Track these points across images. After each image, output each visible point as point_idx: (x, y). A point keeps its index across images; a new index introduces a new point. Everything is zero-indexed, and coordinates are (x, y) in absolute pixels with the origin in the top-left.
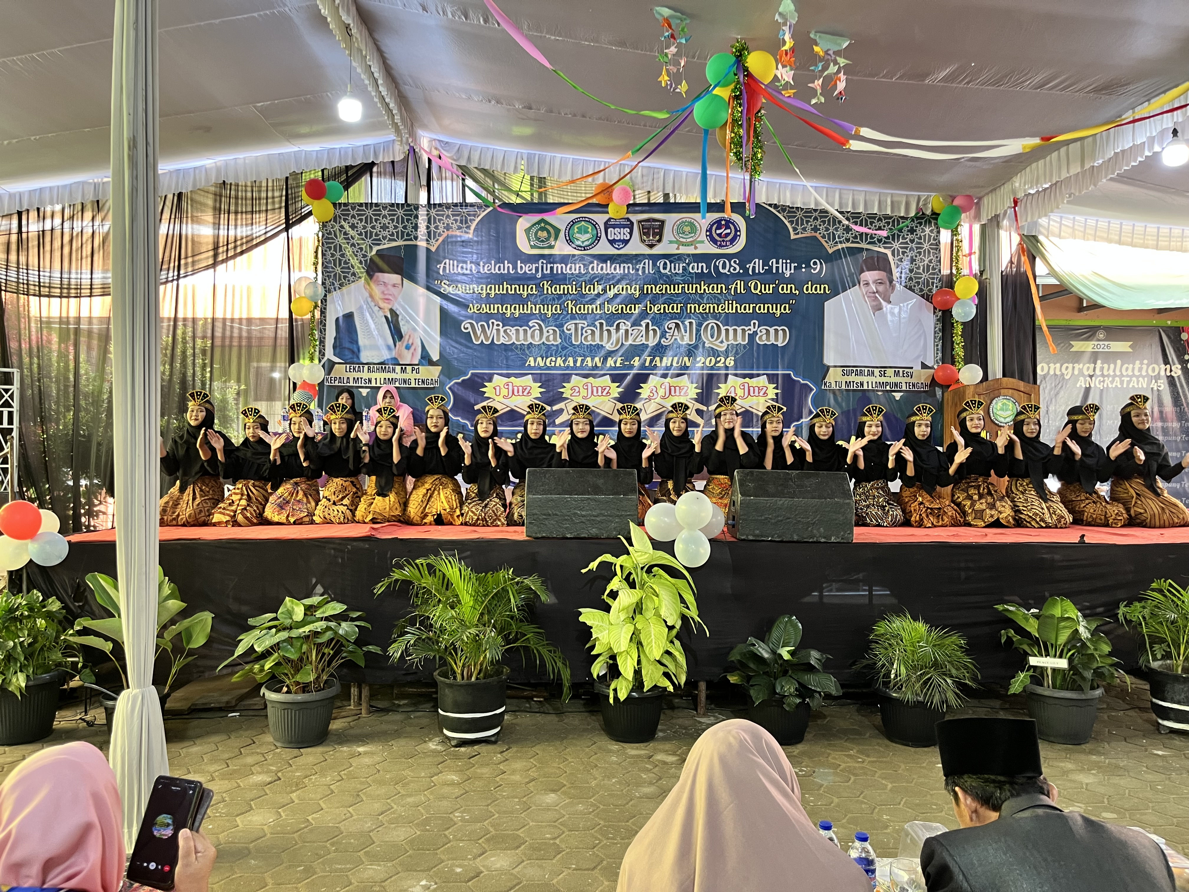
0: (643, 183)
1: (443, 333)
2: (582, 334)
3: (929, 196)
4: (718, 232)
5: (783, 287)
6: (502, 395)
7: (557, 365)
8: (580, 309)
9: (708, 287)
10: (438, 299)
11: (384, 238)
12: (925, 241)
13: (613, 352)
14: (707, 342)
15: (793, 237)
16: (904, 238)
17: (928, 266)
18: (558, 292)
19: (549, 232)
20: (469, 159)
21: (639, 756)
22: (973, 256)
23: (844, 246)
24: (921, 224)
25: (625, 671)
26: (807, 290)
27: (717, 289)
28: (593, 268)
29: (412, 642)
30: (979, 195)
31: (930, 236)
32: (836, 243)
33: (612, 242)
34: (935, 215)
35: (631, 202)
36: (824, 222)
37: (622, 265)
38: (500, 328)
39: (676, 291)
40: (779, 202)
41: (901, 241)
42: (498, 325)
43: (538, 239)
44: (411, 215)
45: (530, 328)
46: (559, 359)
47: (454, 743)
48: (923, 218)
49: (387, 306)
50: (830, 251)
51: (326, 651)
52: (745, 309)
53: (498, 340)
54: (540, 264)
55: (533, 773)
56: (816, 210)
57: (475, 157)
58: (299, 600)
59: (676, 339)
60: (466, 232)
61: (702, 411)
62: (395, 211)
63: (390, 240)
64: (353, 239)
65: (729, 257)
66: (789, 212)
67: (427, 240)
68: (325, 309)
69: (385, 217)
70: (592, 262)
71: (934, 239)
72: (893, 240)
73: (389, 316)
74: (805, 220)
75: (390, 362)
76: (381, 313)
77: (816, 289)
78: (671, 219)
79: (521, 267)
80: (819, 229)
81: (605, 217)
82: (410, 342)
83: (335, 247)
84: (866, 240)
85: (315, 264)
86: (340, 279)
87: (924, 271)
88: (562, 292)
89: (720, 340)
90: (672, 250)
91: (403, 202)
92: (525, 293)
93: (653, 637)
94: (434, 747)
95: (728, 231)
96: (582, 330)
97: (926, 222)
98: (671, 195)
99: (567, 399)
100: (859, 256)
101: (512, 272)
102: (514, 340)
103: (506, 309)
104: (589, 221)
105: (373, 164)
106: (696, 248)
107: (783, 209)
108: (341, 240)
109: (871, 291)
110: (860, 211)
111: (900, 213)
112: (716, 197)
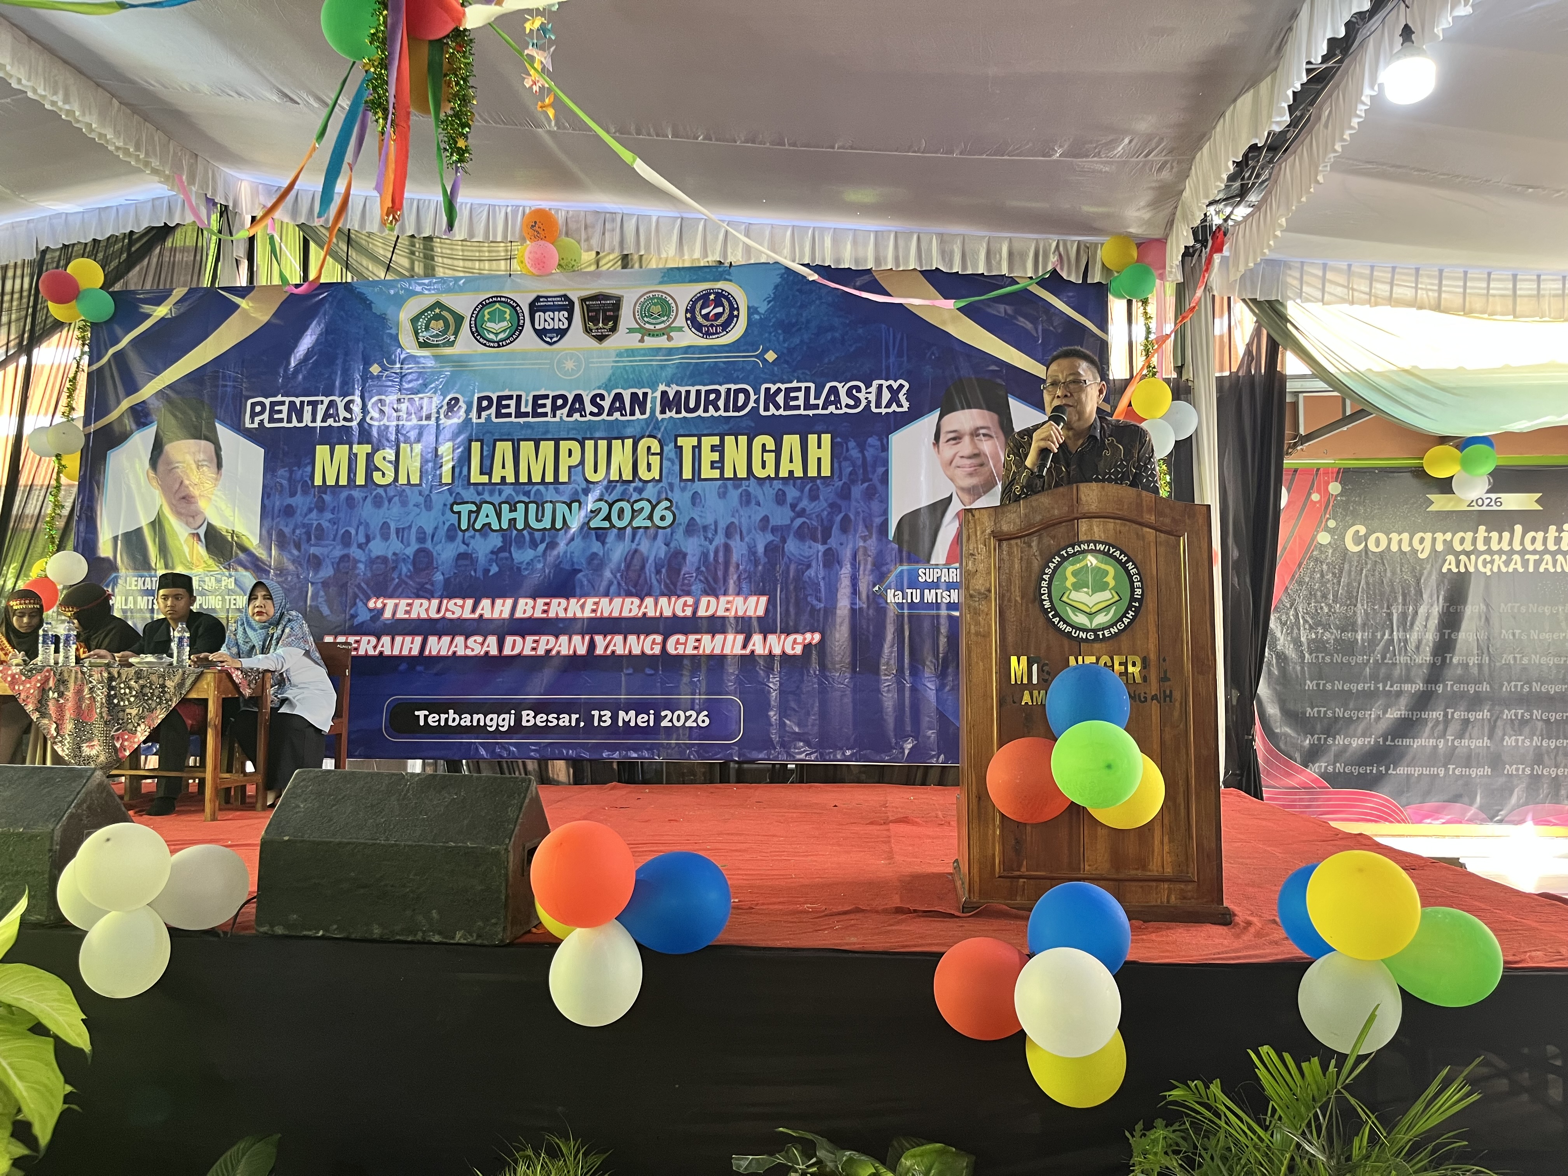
105: (167, 228)
110: (954, 271)
111: (1025, 271)
112: (706, 256)
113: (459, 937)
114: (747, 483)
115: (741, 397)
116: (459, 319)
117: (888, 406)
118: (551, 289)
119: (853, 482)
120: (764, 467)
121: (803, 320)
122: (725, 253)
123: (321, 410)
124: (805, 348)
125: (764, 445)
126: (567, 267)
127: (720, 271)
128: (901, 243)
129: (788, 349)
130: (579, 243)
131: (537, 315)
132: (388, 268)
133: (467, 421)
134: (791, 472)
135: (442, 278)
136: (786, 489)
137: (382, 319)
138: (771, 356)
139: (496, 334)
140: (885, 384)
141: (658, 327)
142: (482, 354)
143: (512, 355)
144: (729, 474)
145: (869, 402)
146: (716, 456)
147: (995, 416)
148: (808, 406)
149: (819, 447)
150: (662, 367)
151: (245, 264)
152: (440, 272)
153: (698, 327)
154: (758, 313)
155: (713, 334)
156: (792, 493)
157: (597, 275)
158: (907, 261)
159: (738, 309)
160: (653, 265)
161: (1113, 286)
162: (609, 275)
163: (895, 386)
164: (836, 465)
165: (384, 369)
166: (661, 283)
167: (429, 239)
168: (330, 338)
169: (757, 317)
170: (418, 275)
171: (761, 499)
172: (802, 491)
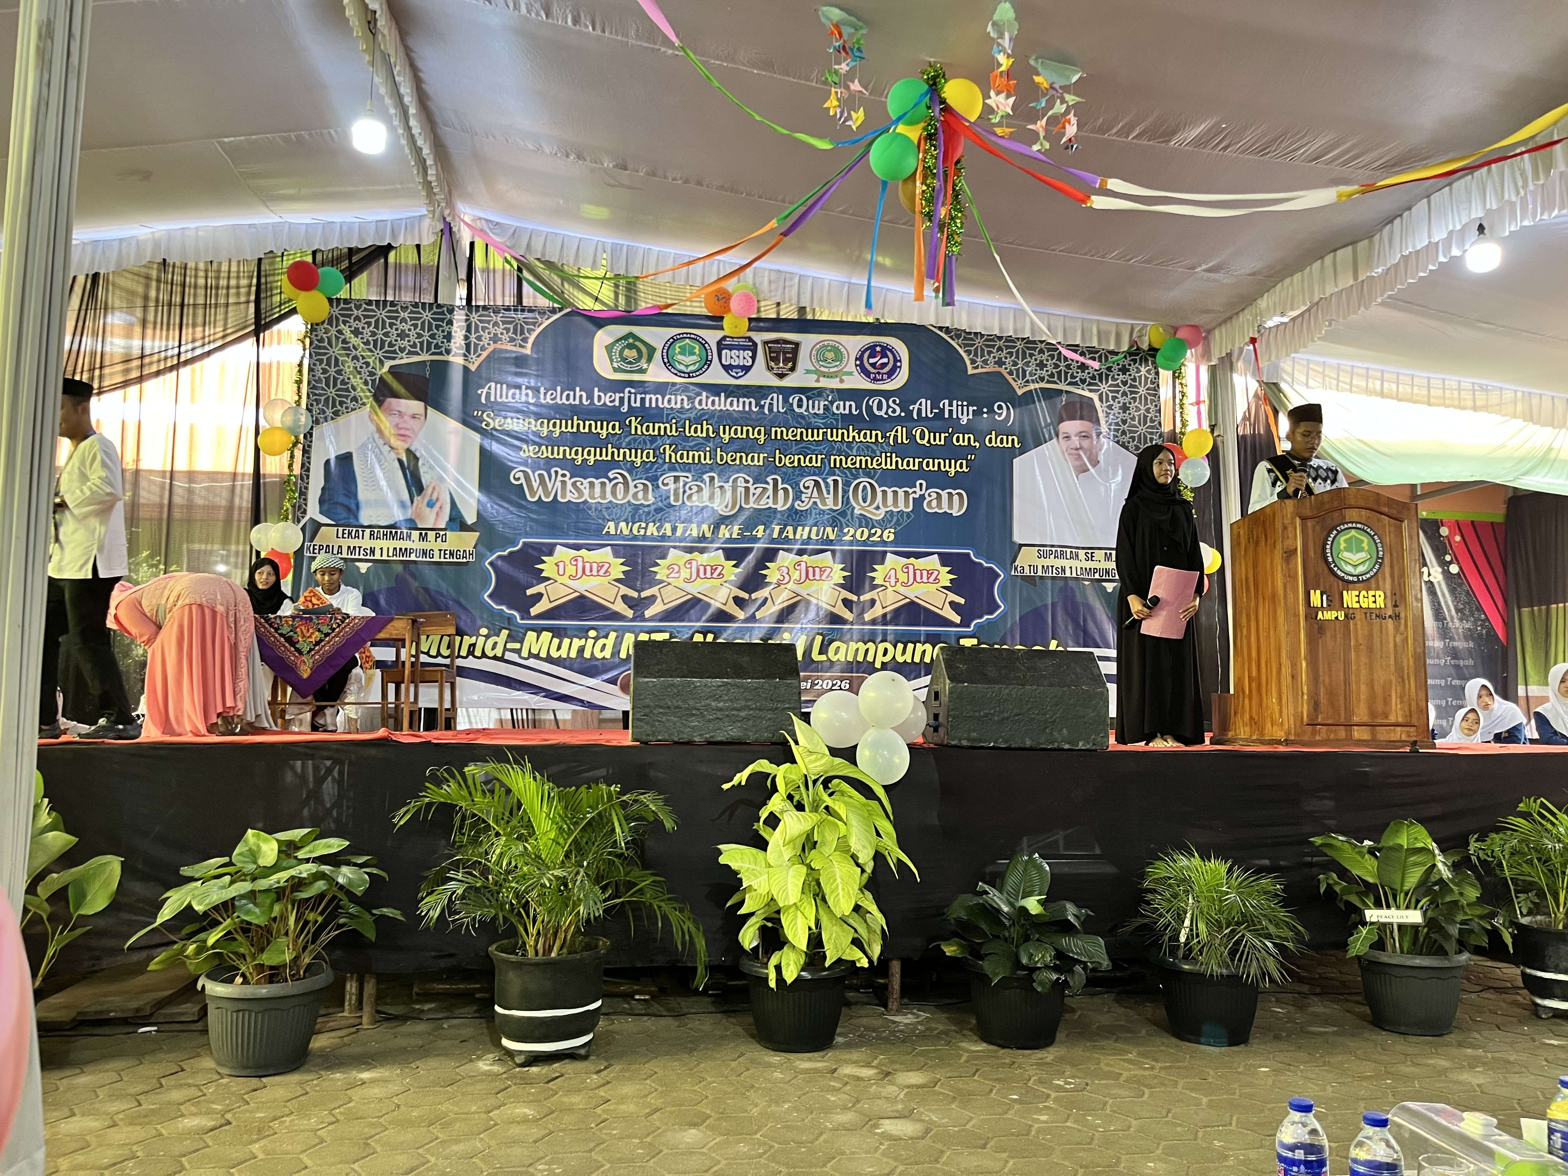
0: (770, 291)
1: (485, 484)
2: (684, 492)
3: (1145, 326)
4: (872, 361)
5: (958, 437)
6: (567, 575)
7: (649, 533)
8: (682, 457)
9: (859, 433)
10: (477, 437)
11: (402, 350)
12: (1140, 383)
13: (728, 517)
14: (857, 507)
15: (970, 371)
16: (1114, 379)
17: (1145, 417)
18: (651, 432)
19: (639, 351)
20: (529, 246)
21: (816, 1071)
22: (1202, 406)
23: (1037, 386)
24: (1135, 361)
25: (795, 936)
26: (990, 442)
27: (870, 436)
28: (701, 401)
29: (460, 892)
30: (1209, 327)
31: (1146, 378)
32: (1027, 381)
33: (727, 368)
34: (1153, 351)
35: (754, 316)
36: (1011, 354)
37: (741, 400)
38: (566, 479)
39: (815, 438)
40: (953, 325)
41: (1110, 382)
42: (564, 475)
43: (624, 359)
44: (442, 320)
45: (610, 480)
46: (651, 525)
47: (519, 1060)
48: (1137, 355)
49: (401, 445)
50: (1020, 392)
51: (311, 916)
52: (908, 465)
53: (564, 496)
54: (627, 395)
55: (654, 1100)
56: (1000, 338)
57: (538, 245)
58: (270, 833)
59: (815, 503)
60: (521, 346)
61: (851, 601)
62: (419, 313)
63: (410, 353)
64: (356, 349)
65: (887, 394)
66: (965, 339)
67: (465, 355)
68: (310, 446)
69: (404, 320)
70: (699, 394)
71: (1153, 383)
72: (1101, 380)
73: (404, 459)
74: (986, 350)
75: (403, 524)
76: (393, 455)
77: (1002, 443)
78: (808, 341)
79: (599, 397)
80: (1004, 363)
81: (719, 334)
82: (434, 498)
83: (329, 359)
84: (1066, 380)
85: (299, 382)
86: (334, 406)
87: (1140, 423)
88: (656, 433)
89: (875, 505)
90: (810, 382)
91: (432, 301)
92: (604, 433)
93: (839, 880)
94: (487, 1068)
95: (885, 360)
96: (684, 486)
97: (1141, 359)
98: (808, 309)
99: (662, 582)
100: (1057, 399)
101: (585, 403)
102: (586, 497)
103: (576, 453)
104: (696, 339)
105: (389, 247)
106: (842, 381)
107: (957, 334)
108: (336, 351)
109: (1073, 446)
151: (463, 286)
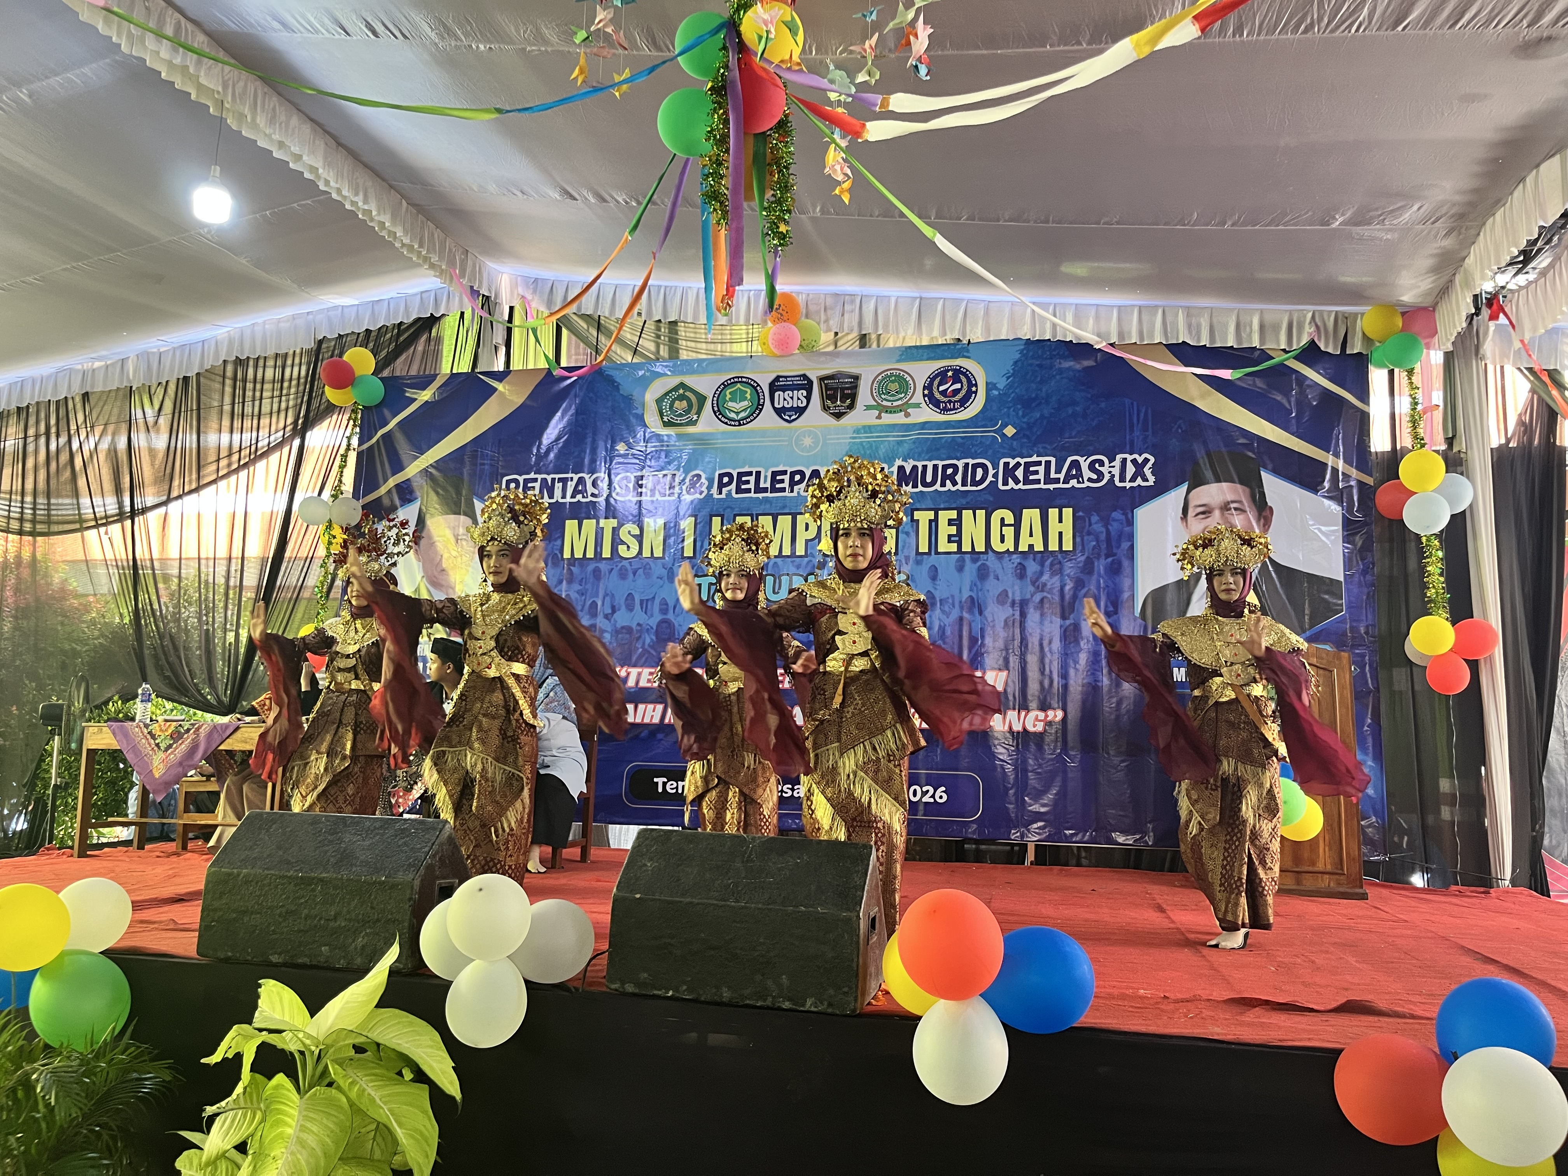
0: (827, 320)
22: (1434, 413)
98: (872, 336)
105: (433, 319)
110: (1202, 344)
111: (1278, 344)
112: (945, 334)
113: (809, 1004)
114: (985, 557)
115: (980, 472)
116: (702, 399)
117: (1133, 479)
118: (791, 368)
119: (1098, 557)
120: (1002, 541)
121: (1043, 394)
122: (964, 332)
123: (571, 486)
124: (1045, 422)
125: (1002, 520)
126: (808, 348)
127: (958, 348)
128: (1145, 317)
129: (1028, 424)
130: (819, 324)
131: (777, 394)
132: (635, 352)
133: (709, 496)
134: (1031, 546)
135: (686, 361)
136: (1026, 563)
137: (629, 400)
138: (1010, 431)
139: (737, 413)
140: (1129, 457)
141: (895, 404)
142: (724, 433)
143: (753, 432)
144: (966, 547)
145: (1113, 476)
146: (953, 530)
147: (1247, 490)
148: (1048, 480)
149: (1060, 521)
150: (899, 443)
151: (502, 351)
152: (684, 355)
153: (936, 403)
154: (997, 389)
155: (951, 410)
156: (1032, 567)
157: (834, 355)
158: (1152, 336)
159: (976, 385)
160: (891, 344)
161: (1375, 356)
162: (848, 354)
163: (1140, 460)
164: (1078, 540)
165: (630, 447)
166: (898, 361)
167: (674, 323)
168: (580, 418)
169: (996, 392)
170: (663, 358)
171: (1000, 572)
172: (1042, 565)
